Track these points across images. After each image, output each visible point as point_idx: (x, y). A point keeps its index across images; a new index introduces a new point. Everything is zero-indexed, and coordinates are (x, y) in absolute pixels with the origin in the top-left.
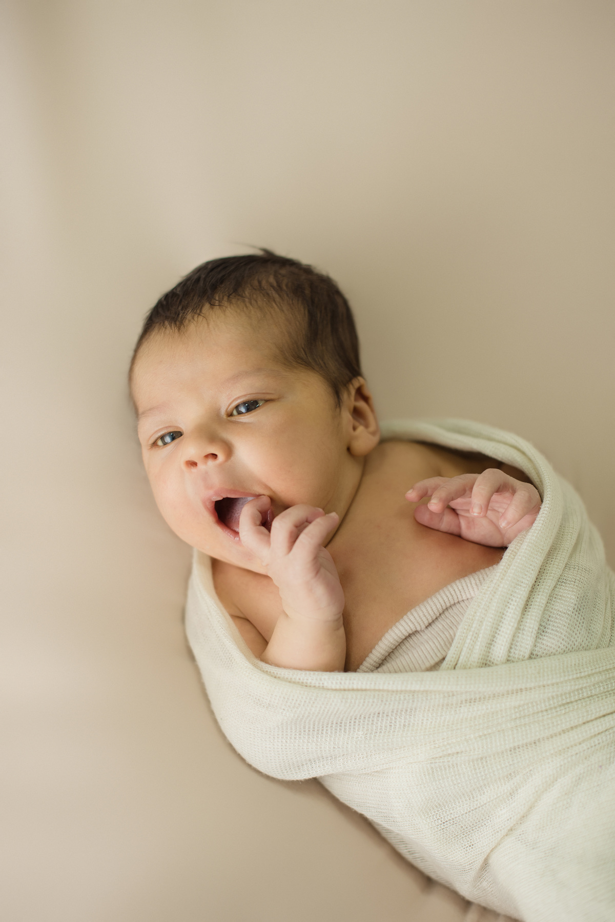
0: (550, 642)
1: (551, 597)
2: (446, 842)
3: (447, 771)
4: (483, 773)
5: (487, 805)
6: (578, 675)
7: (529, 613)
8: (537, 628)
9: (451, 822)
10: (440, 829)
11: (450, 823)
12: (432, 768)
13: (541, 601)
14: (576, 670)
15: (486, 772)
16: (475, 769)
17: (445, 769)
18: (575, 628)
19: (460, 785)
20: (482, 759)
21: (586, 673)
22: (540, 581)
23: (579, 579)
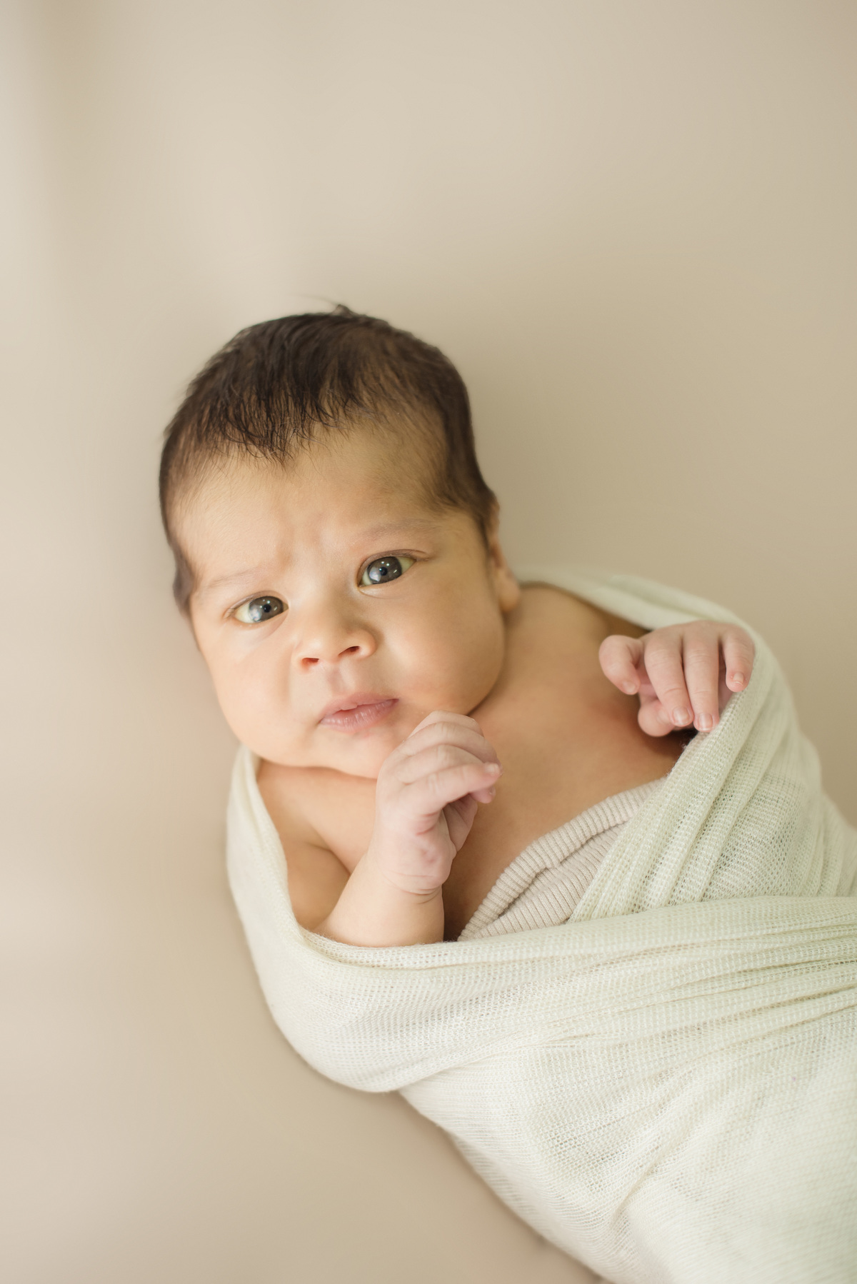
0: (733, 877)
1: (741, 819)
2: (563, 1175)
3: (571, 1062)
4: (620, 1068)
5: (625, 1120)
6: (770, 931)
7: (709, 837)
8: (716, 859)
9: (573, 1142)
10: (555, 1153)
11: (571, 1144)
12: (548, 1055)
13: (727, 820)
14: (767, 923)
15: (626, 1067)
16: (610, 1061)
17: (567, 1057)
18: (771, 865)
19: (586, 1084)
20: (621, 1046)
21: (782, 930)
22: (727, 793)
23: (784, 797)
